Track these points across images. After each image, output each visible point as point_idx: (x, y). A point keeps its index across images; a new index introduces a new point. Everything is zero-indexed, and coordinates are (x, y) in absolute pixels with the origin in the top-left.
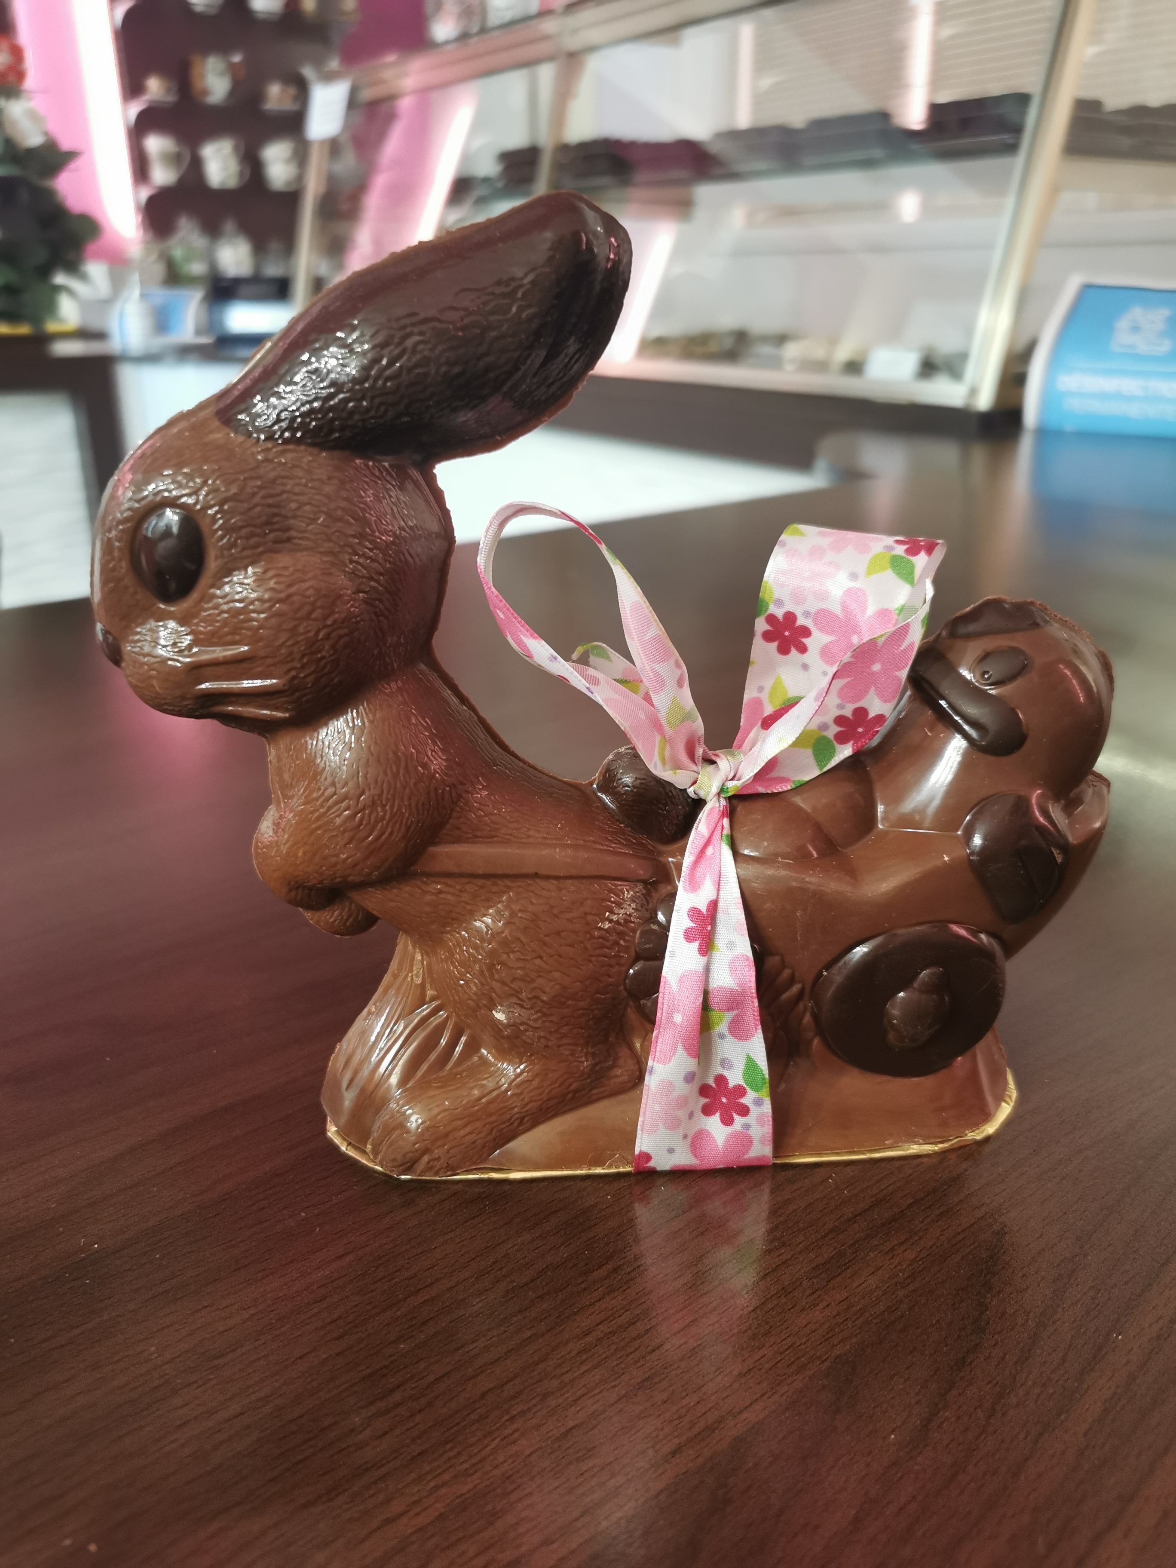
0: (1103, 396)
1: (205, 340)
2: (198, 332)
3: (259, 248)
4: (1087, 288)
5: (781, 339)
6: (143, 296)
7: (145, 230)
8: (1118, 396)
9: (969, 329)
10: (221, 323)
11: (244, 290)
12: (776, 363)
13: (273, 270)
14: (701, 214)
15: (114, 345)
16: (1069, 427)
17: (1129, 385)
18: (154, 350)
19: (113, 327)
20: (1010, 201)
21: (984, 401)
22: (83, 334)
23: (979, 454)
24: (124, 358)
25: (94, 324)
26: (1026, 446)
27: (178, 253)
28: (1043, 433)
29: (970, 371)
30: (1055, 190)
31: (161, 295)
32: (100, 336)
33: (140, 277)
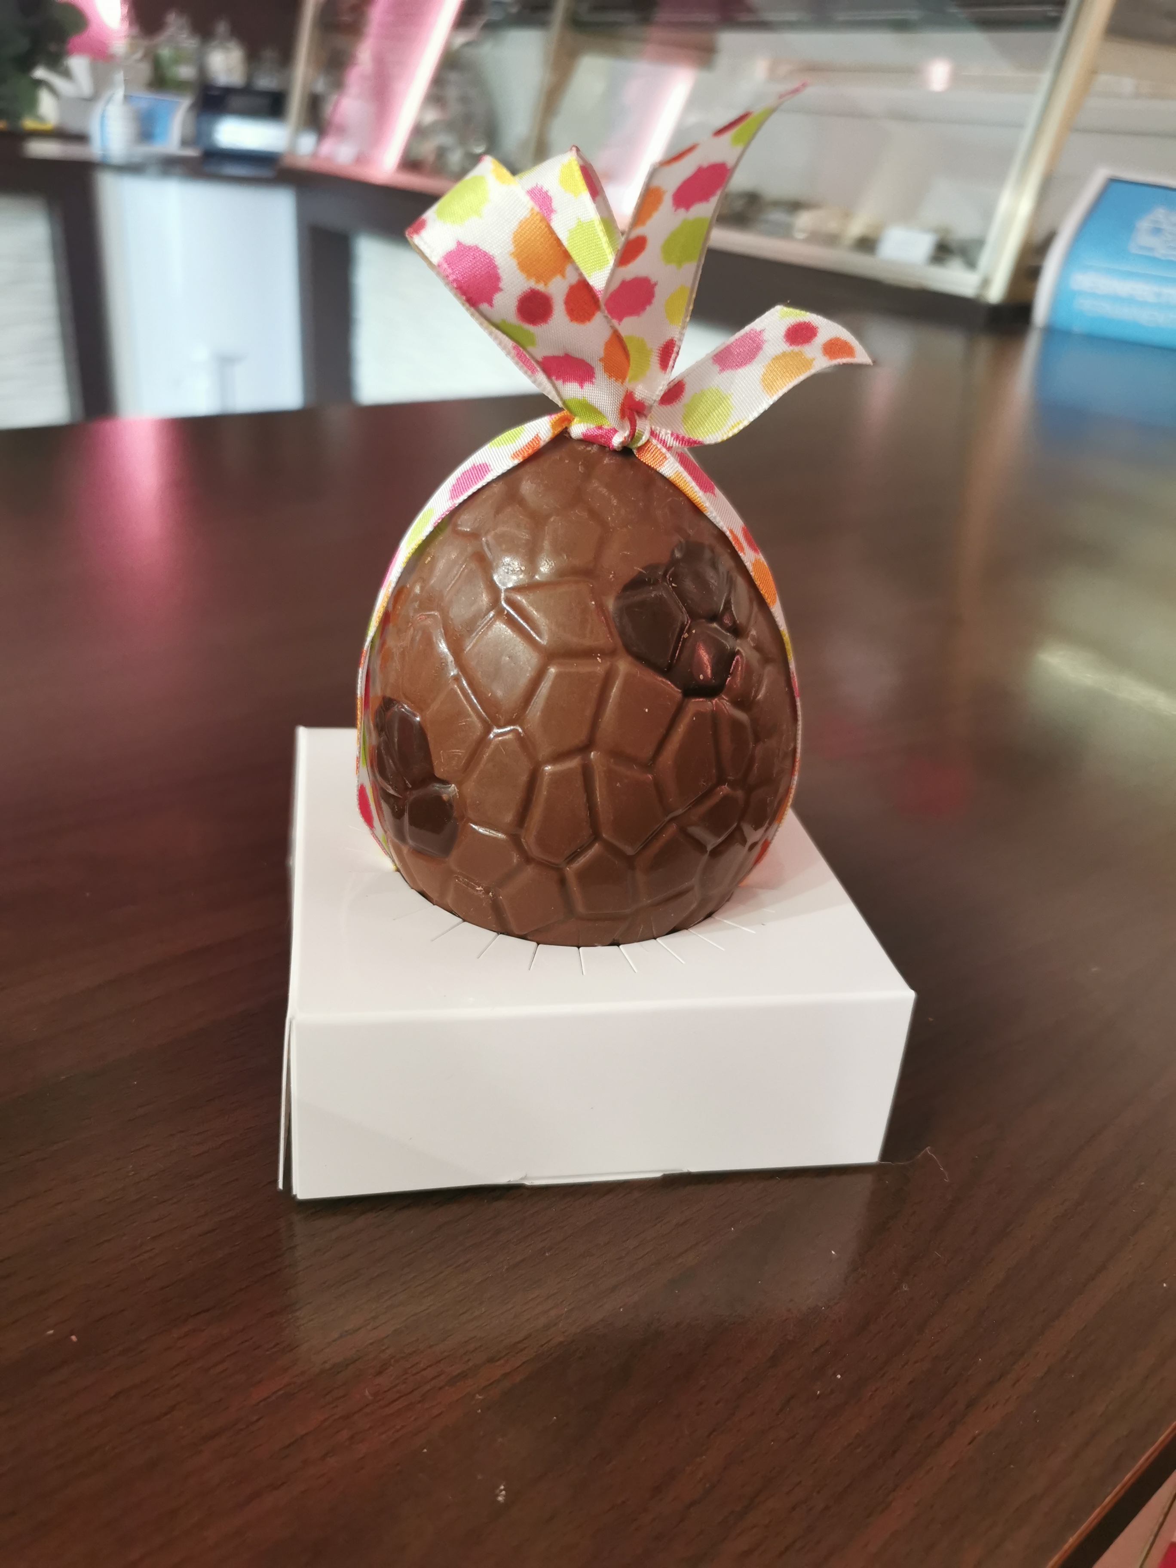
0: (1116, 299)
1: (191, 152)
2: (184, 143)
3: (252, 57)
4: (1113, 181)
5: (795, 206)
6: (127, 98)
7: (131, 24)
8: (1130, 301)
9: (987, 213)
10: (209, 134)
11: (235, 102)
12: (785, 232)
13: (266, 82)
14: (723, 61)
15: (95, 150)
16: (1078, 327)
17: (1142, 290)
18: (137, 160)
19: (94, 129)
20: (1046, 77)
21: (995, 293)
22: (60, 134)
23: (984, 347)
24: (104, 165)
25: (73, 125)
26: (1033, 344)
27: (165, 52)
28: (1051, 332)
29: (985, 259)
30: (1093, 72)
31: (147, 99)
32: (81, 138)
33: (125, 76)
